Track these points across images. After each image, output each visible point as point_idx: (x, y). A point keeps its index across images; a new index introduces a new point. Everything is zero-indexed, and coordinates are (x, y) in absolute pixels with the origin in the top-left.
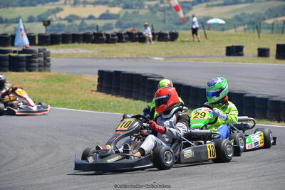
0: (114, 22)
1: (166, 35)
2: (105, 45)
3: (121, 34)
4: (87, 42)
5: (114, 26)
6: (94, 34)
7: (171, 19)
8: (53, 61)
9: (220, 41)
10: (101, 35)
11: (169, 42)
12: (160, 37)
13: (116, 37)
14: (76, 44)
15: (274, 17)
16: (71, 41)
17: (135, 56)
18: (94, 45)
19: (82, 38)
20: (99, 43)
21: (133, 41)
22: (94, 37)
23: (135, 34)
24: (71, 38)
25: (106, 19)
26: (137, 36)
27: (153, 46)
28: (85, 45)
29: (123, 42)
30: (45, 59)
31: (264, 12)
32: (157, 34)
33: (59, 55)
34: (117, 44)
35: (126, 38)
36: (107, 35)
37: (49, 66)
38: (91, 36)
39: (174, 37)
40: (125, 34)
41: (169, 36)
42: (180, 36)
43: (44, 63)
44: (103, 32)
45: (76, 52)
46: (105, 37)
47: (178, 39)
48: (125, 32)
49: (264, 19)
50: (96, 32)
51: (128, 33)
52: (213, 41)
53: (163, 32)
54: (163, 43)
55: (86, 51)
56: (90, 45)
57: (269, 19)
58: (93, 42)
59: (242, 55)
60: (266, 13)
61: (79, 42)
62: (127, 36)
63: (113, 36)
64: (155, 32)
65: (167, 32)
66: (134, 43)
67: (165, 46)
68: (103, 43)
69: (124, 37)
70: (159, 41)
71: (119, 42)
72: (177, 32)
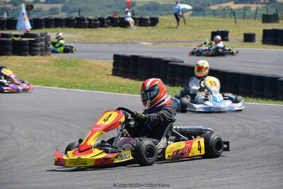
1: (147, 20)
2: (88, 29)
3: (103, 19)
4: (70, 27)
6: (77, 18)
9: (199, 26)
10: (83, 19)
11: (150, 27)
12: (141, 22)
13: (98, 22)
14: (59, 29)
15: (218, 3)
16: (53, 26)
17: (121, 41)
18: (76, 30)
19: (64, 22)
20: (81, 28)
21: (115, 26)
22: (76, 22)
23: (117, 19)
24: (54, 22)
26: (119, 21)
27: (135, 31)
28: (68, 29)
29: (105, 27)
30: (46, 43)
32: (137, 19)
34: (99, 29)
35: (108, 23)
36: (90, 20)
38: (73, 20)
39: (154, 22)
40: (107, 19)
41: (149, 22)
42: (160, 21)
44: (85, 17)
46: (87, 22)
47: (158, 24)
48: (107, 17)
49: (209, 5)
50: (78, 16)
51: (109, 18)
52: (191, 26)
53: (144, 17)
54: (144, 28)
56: (72, 29)
58: (76, 26)
59: (227, 40)
61: (61, 27)
62: (109, 21)
63: (95, 20)
64: (136, 17)
65: (148, 17)
66: (116, 28)
67: (147, 31)
68: (85, 28)
69: (106, 22)
70: (139, 25)
71: (100, 27)
72: (157, 17)
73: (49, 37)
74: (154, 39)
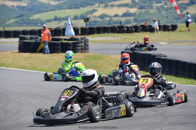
0: (132, 18)
1: (169, 26)
2: (126, 34)
3: (137, 27)
5: (132, 21)
6: (119, 27)
7: (172, 16)
8: (91, 45)
10: (123, 27)
11: (171, 32)
12: (164, 28)
13: (134, 29)
14: (106, 34)
16: (102, 32)
18: (118, 34)
19: (110, 30)
20: (122, 33)
21: (146, 32)
22: (118, 29)
23: (147, 26)
24: (103, 30)
25: (126, 16)
26: (148, 28)
28: (112, 34)
29: (138, 32)
30: (85, 44)
32: (162, 26)
33: (95, 42)
35: (140, 30)
36: (128, 28)
37: (88, 49)
38: (116, 28)
39: (174, 28)
40: (140, 27)
41: (170, 28)
42: (178, 27)
43: (85, 47)
45: (106, 39)
46: (126, 29)
47: (177, 29)
48: (140, 25)
50: (119, 25)
51: (142, 26)
53: (166, 24)
54: (167, 32)
55: (113, 39)
56: (115, 34)
58: (118, 32)
61: (108, 33)
62: (141, 28)
63: (131, 28)
65: (169, 25)
67: (167, 34)
68: (124, 33)
69: (139, 28)
70: (163, 31)
71: (135, 32)
72: (176, 24)
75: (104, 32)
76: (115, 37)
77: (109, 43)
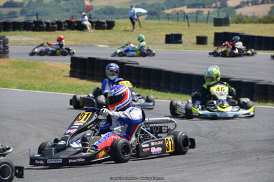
0: (18, 10)
1: (103, 23)
2: (46, 32)
3: (61, 22)
4: (28, 30)
5: (18, 13)
6: (35, 22)
7: (75, 8)
9: (154, 29)
10: (41, 23)
11: (106, 31)
12: (98, 25)
13: (56, 25)
14: (18, 32)
15: (172, 8)
16: (12, 29)
17: (79, 43)
18: (34, 33)
19: (22, 26)
20: (39, 31)
22: (34, 25)
23: (74, 22)
24: (12, 26)
25: (9, 7)
26: (76, 25)
27: (92, 34)
28: (26, 32)
29: (62, 30)
30: (4, 46)
31: (163, 2)
32: (94, 22)
34: (57, 32)
35: (65, 26)
36: (47, 24)
37: (7, 53)
38: (31, 24)
39: (110, 25)
40: (64, 23)
41: (106, 25)
42: (116, 25)
44: (43, 21)
45: (19, 39)
46: (45, 25)
47: (115, 28)
48: (64, 20)
49: (164, 9)
50: (36, 20)
51: (67, 21)
52: (147, 29)
53: (100, 20)
54: (101, 31)
55: (30, 39)
56: (30, 32)
57: (168, 9)
58: (34, 30)
59: (181, 43)
60: (165, 3)
61: (20, 30)
62: (66, 24)
63: (53, 24)
64: (93, 20)
65: (104, 21)
66: (73, 31)
67: (103, 34)
68: (43, 31)
69: (63, 25)
70: (96, 29)
71: (58, 30)
72: (113, 20)
73: (7, 40)
74: (110, 42)
75: (14, 29)
76: (31, 37)
77: (26, 45)
